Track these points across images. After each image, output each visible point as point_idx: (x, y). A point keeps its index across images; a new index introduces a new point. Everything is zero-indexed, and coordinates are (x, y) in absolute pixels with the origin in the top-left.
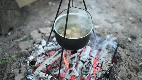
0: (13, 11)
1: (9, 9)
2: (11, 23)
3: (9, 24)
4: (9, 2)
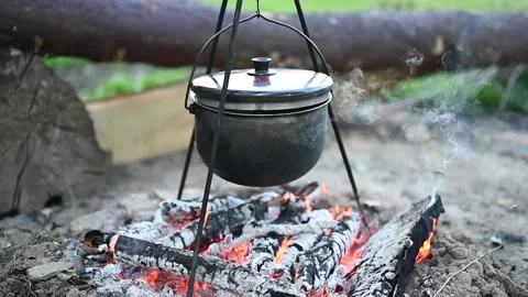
0: (71, 134)
1: (55, 125)
2: (57, 176)
3: (51, 178)
4: (61, 98)
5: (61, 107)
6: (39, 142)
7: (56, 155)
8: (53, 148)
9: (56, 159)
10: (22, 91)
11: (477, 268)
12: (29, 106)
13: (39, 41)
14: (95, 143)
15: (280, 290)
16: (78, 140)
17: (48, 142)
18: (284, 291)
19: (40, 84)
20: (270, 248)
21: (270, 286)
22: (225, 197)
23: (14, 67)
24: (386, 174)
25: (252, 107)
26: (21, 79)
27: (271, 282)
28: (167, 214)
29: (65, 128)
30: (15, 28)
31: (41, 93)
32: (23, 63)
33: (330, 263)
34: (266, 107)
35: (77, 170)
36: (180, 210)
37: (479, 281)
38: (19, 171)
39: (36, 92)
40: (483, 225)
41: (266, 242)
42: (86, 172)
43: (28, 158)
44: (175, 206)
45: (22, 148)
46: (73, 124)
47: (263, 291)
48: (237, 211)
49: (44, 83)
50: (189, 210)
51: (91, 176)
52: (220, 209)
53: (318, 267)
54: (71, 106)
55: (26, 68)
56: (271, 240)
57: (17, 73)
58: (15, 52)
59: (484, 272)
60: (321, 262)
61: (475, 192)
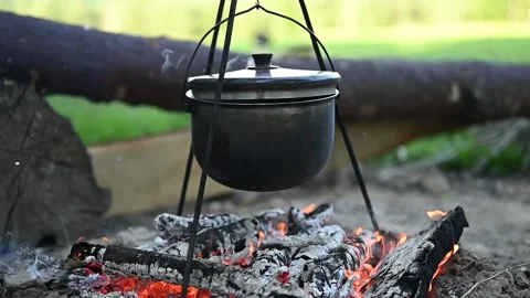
0: (66, 170)
1: (49, 159)
2: (51, 214)
3: (45, 216)
4: (56, 130)
5: (57, 141)
6: (32, 176)
7: (50, 191)
8: (46, 184)
9: (49, 195)
10: (15, 122)
11: (507, 277)
12: (22, 138)
13: (34, 74)
14: (92, 181)
15: (285, 292)
16: (75, 177)
17: (41, 177)
18: (290, 293)
19: (34, 116)
20: (275, 258)
21: (274, 289)
22: (227, 215)
23: (7, 98)
24: (404, 217)
25: (253, 96)
26: (14, 111)
27: (275, 284)
28: (163, 229)
29: (60, 164)
30: (9, 60)
31: (35, 125)
32: (17, 93)
33: (342, 272)
34: (267, 96)
35: (72, 208)
36: (178, 225)
37: (510, 290)
38: (10, 207)
39: (30, 125)
40: (511, 258)
41: (271, 253)
42: (84, 211)
43: (19, 195)
44: (172, 220)
45: (13, 182)
46: (69, 159)
47: (266, 294)
48: (239, 225)
49: (39, 115)
50: (187, 225)
51: (87, 216)
52: (221, 225)
53: (328, 275)
54: (67, 140)
55: (20, 99)
56: (277, 251)
57: (10, 104)
58: (7, 83)
59: (516, 282)
60: (331, 271)
61: (500, 233)
